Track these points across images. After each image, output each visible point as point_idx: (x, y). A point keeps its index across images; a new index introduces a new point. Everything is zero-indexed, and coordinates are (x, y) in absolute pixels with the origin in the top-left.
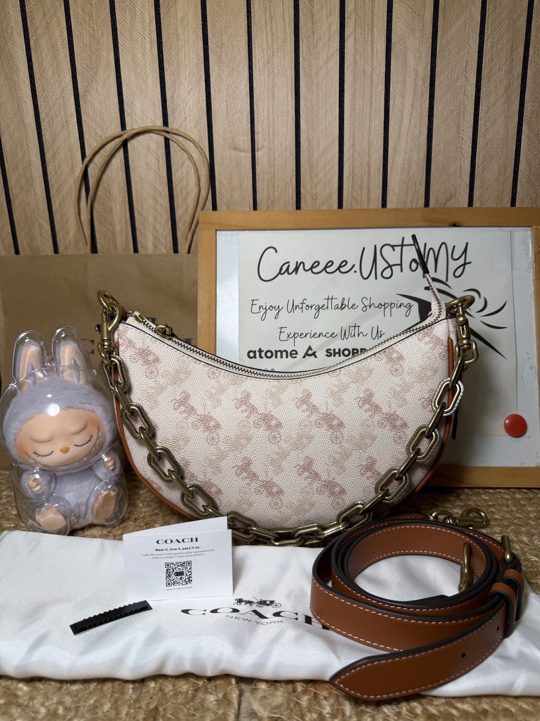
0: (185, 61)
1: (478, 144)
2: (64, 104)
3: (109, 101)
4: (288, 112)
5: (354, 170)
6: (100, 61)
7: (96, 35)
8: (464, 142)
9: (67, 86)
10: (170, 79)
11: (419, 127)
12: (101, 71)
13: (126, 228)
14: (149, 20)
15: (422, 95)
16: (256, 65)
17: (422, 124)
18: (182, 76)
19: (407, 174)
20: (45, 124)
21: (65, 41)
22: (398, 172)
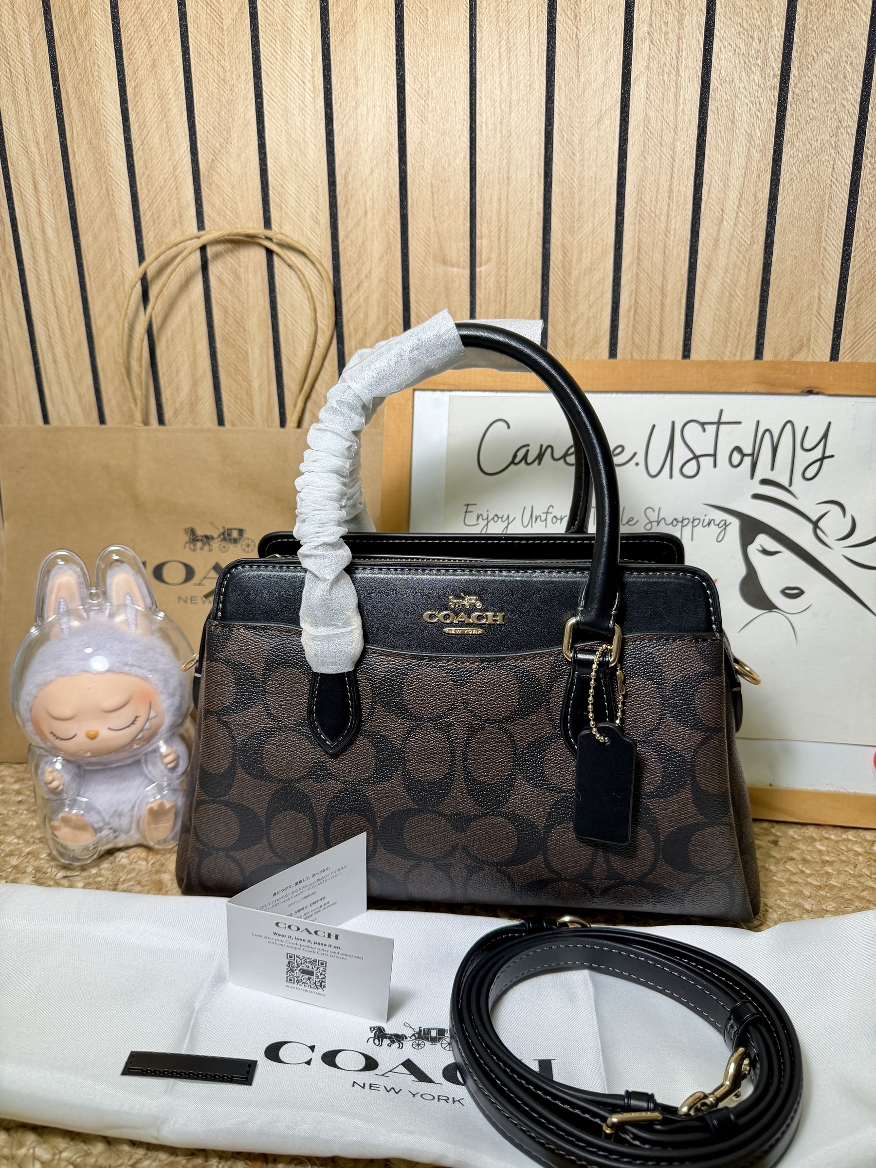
0: (367, 120)
1: (852, 259)
2: (177, 189)
3: (247, 184)
4: (531, 204)
5: (638, 299)
6: (234, 119)
7: (229, 78)
8: (827, 256)
9: (183, 160)
10: (343, 149)
11: (751, 229)
12: (235, 135)
13: (269, 384)
14: (312, 53)
15: (758, 177)
16: (481, 126)
17: (757, 224)
18: (362, 144)
19: (728, 308)
20: (147, 219)
21: (180, 89)
22: (712, 304)
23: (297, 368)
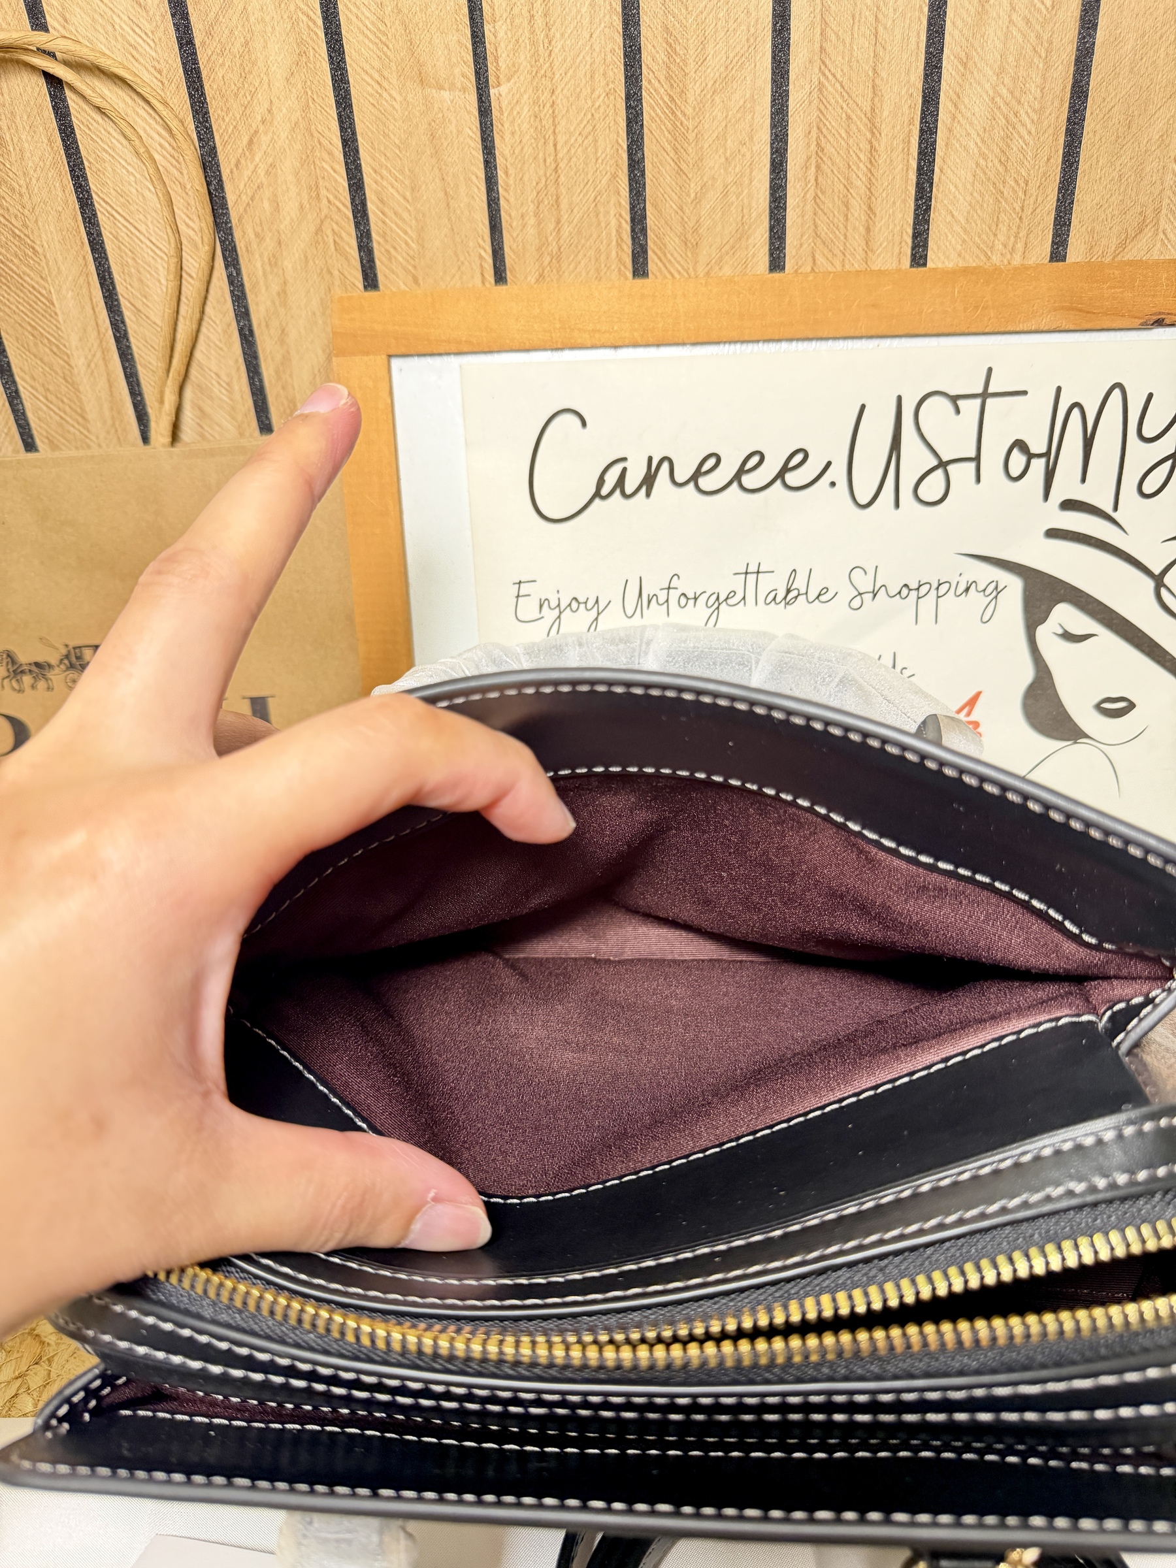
5: (823, 141)
19: (1002, 151)
23: (155, 323)
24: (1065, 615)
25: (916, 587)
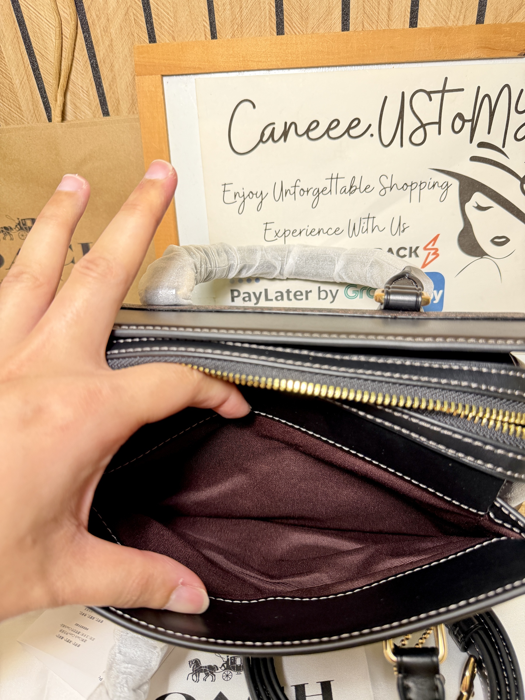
23: (51, 61)
24: (478, 198)
25: (411, 185)
